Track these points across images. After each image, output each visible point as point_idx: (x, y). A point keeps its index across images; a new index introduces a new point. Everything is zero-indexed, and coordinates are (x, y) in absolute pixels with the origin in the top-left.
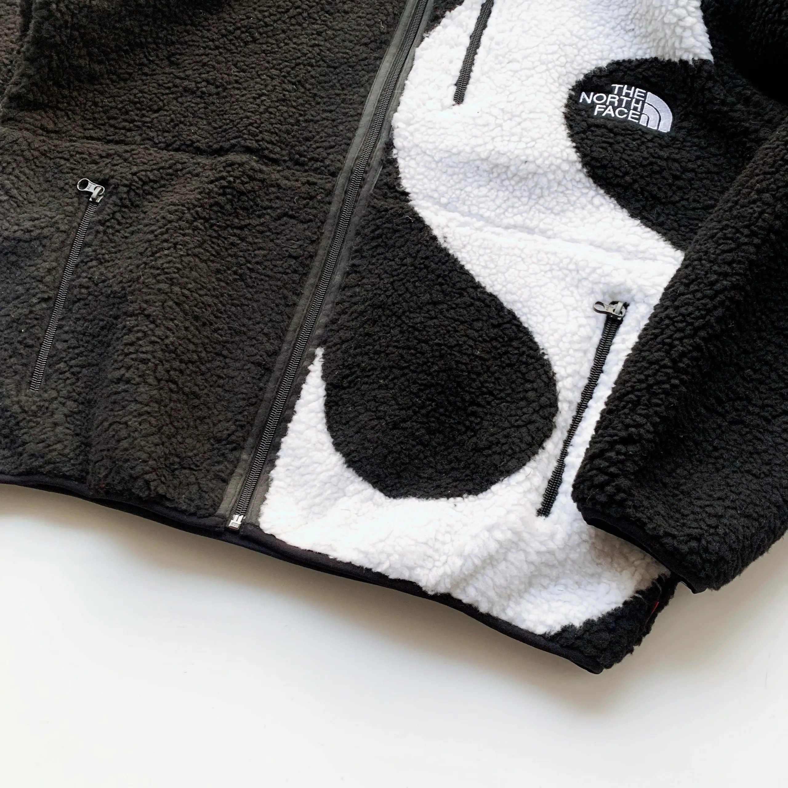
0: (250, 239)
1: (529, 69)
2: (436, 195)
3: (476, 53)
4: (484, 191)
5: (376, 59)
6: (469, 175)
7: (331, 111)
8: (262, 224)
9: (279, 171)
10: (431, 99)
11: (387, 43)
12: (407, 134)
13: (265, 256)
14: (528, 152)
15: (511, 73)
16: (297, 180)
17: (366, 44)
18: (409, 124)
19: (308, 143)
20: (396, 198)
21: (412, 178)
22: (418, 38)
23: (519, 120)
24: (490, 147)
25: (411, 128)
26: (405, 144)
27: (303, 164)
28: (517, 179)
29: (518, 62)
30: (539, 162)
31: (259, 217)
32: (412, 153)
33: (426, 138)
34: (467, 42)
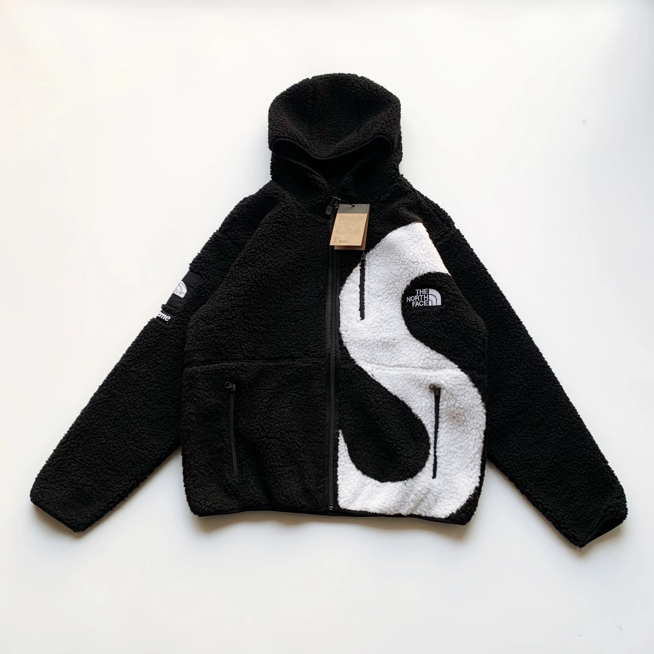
0: (299, 393)
1: (386, 299)
2: (365, 359)
3: (364, 294)
4: (382, 353)
5: (324, 302)
6: (375, 348)
7: (313, 330)
8: (302, 385)
9: (300, 361)
10: (352, 319)
11: (326, 293)
12: (347, 336)
13: (307, 398)
14: (394, 335)
15: (380, 302)
16: (309, 363)
17: (318, 297)
18: (346, 331)
19: (308, 346)
20: (350, 363)
21: (354, 353)
22: (338, 290)
23: (388, 323)
24: (380, 336)
25: (348, 333)
26: (347, 340)
27: (309, 355)
28: (392, 346)
29: (381, 296)
30: (398, 338)
31: (300, 382)
32: (351, 343)
33: (355, 336)
34: (359, 290)
